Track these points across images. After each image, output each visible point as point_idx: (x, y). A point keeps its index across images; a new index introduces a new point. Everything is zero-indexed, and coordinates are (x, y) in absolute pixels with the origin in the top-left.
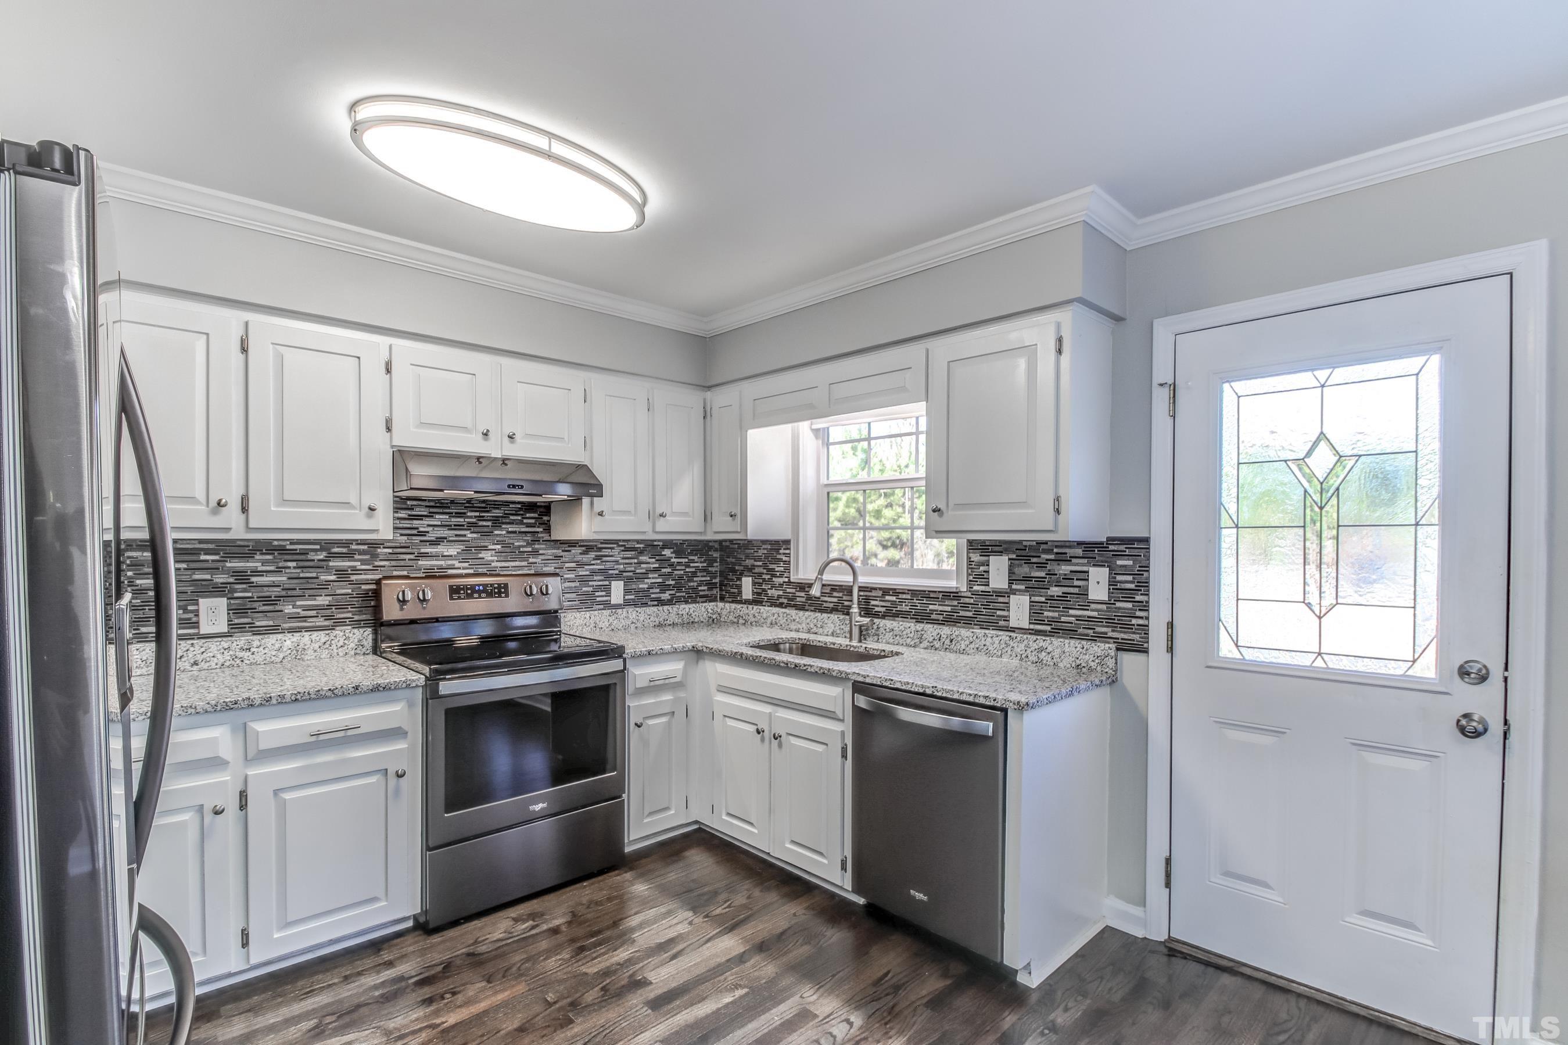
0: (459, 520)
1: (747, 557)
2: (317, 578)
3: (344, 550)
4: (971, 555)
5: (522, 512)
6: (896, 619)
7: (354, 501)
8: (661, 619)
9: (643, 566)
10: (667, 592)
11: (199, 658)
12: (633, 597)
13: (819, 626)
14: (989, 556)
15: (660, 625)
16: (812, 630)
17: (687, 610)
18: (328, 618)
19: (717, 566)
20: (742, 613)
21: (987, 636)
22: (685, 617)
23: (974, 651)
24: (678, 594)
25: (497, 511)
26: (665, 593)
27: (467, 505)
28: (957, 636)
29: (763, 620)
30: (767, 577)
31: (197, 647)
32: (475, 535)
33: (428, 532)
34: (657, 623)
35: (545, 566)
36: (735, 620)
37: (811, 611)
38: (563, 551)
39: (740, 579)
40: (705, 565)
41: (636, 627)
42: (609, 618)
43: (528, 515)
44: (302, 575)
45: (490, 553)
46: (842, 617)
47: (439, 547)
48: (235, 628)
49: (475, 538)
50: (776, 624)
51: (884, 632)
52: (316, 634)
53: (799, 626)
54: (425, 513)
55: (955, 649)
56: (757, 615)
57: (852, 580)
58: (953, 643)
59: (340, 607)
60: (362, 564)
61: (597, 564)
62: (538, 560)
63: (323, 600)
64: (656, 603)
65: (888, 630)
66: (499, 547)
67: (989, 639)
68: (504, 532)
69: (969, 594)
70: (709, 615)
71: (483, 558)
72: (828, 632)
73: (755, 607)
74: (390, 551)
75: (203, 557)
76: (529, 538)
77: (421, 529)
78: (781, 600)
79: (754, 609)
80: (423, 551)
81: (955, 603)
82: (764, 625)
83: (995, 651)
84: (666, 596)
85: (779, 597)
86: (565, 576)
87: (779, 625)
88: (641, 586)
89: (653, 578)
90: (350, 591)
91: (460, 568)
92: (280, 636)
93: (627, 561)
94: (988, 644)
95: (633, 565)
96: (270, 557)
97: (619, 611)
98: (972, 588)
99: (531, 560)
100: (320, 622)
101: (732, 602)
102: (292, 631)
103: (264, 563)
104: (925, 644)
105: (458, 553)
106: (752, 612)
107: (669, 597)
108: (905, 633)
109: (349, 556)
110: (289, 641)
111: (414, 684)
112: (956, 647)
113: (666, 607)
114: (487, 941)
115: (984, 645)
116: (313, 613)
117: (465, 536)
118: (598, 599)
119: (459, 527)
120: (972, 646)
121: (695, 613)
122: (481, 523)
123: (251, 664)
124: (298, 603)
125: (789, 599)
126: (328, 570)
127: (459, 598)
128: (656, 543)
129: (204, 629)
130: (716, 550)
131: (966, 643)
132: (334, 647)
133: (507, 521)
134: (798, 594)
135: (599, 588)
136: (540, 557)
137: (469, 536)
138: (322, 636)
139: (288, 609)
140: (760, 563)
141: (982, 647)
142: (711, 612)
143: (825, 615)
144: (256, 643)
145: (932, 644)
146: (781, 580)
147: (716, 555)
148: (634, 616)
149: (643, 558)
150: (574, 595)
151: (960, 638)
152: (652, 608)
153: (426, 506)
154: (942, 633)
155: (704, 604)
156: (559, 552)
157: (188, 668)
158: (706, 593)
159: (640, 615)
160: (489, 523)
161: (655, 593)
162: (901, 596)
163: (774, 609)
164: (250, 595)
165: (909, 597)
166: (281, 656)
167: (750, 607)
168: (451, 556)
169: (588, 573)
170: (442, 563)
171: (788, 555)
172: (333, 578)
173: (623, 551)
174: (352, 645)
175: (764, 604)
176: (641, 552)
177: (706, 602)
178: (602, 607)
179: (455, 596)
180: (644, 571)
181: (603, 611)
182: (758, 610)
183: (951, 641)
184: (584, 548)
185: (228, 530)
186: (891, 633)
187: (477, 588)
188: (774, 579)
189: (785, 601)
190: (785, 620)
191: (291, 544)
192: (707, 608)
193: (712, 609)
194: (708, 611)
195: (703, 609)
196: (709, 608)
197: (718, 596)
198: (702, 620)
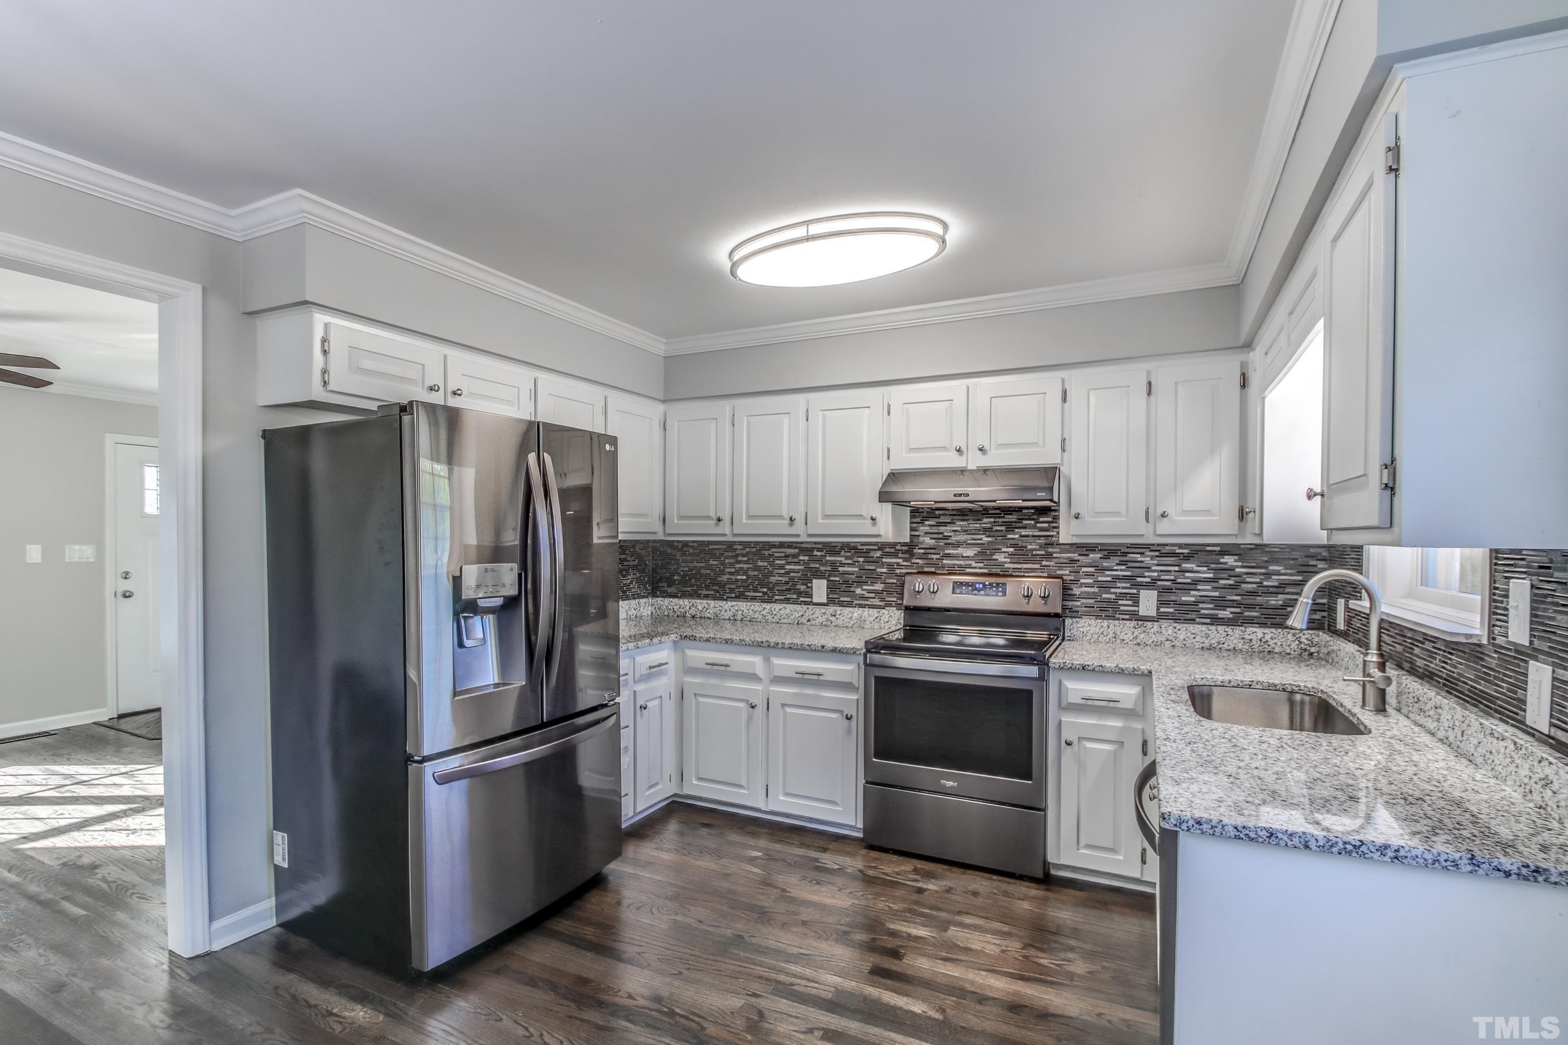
0: (976, 525)
2: (875, 570)
3: (893, 550)
4: (1493, 576)
5: (1035, 517)
7: (864, 514)
8: (1213, 641)
9: (1187, 574)
10: (1228, 609)
11: (811, 617)
12: (1171, 610)
14: (1511, 579)
15: (1211, 648)
17: (1260, 635)
18: (882, 600)
20: (1335, 648)
22: (1256, 644)
24: (1246, 614)
25: (1010, 516)
26: (1225, 610)
27: (983, 512)
31: (810, 610)
32: (990, 539)
33: (951, 536)
34: (1207, 645)
35: (1059, 570)
38: (1080, 555)
41: (1173, 646)
42: (1133, 630)
43: (1041, 519)
44: (866, 568)
45: (1003, 555)
47: (959, 549)
48: (831, 601)
49: (990, 542)
52: (871, 610)
54: (949, 521)
59: (889, 593)
60: (904, 561)
61: (1121, 570)
62: (1052, 563)
63: (879, 587)
64: (1208, 621)
66: (1012, 550)
68: (1017, 536)
69: (1491, 650)
71: (997, 560)
73: (1343, 643)
74: (923, 551)
75: (816, 553)
76: (1042, 541)
77: (946, 534)
79: (1343, 646)
80: (946, 552)
84: (1226, 614)
86: (1082, 581)
88: (1184, 599)
89: (1203, 590)
90: (895, 581)
91: (976, 568)
92: (851, 609)
93: (1163, 568)
95: (1173, 573)
96: (849, 554)
97: (1149, 624)
98: (1494, 639)
99: (1044, 563)
100: (877, 602)
101: (1329, 632)
102: (861, 606)
103: (847, 558)
105: (975, 554)
106: (1344, 650)
107: (1231, 616)
109: (895, 555)
110: (857, 612)
111: (858, 652)
113: (1221, 628)
114: (881, 871)
116: (873, 595)
117: (981, 539)
118: (1122, 608)
119: (977, 531)
121: (1275, 641)
122: (995, 528)
123: (835, 626)
124: (865, 587)
126: (882, 565)
127: (961, 593)
128: (1209, 548)
129: (815, 600)
130: (1322, 559)
132: (882, 621)
133: (1020, 525)
135: (1123, 596)
136: (1054, 560)
137: (984, 539)
138: (874, 612)
139: (858, 591)
142: (1307, 642)
144: (838, 612)
148: (1170, 632)
149: (1186, 566)
150: (1092, 601)
152: (1199, 626)
153: (950, 515)
155: (1293, 631)
156: (1075, 556)
157: (806, 623)
159: (1179, 632)
160: (1003, 528)
161: (1206, 609)
164: (838, 579)
166: (852, 623)
167: (1338, 640)
168: (969, 557)
169: (1109, 579)
170: (962, 562)
172: (884, 570)
173: (1157, 556)
174: (894, 622)
175: (1349, 639)
176: (1187, 558)
178: (1127, 617)
179: (958, 591)
180: (1189, 581)
181: (1125, 622)
182: (1346, 647)
184: (1106, 553)
185: (798, 536)
187: (977, 585)
191: (862, 545)
192: (1297, 636)
193: (1310, 638)
194: (1301, 640)
195: (1290, 636)
196: (1303, 637)
197: (1327, 622)
198: (1288, 651)
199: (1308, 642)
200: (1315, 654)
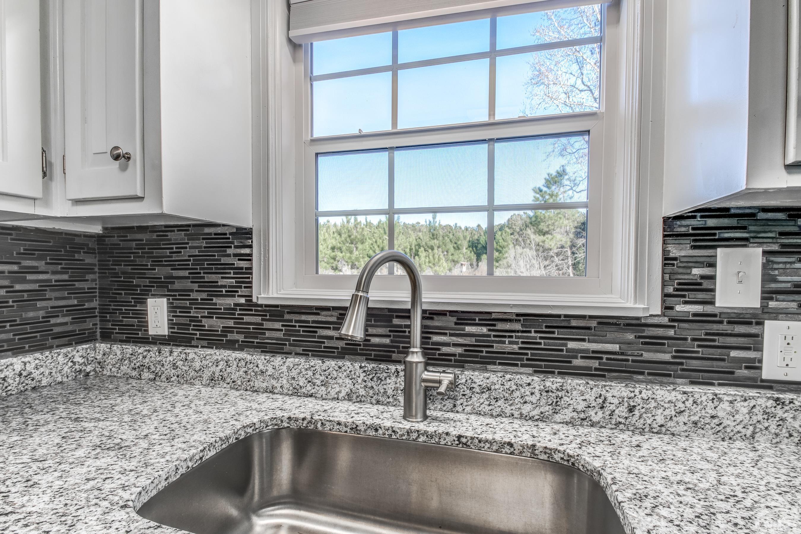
1: (158, 262)
4: (670, 248)
6: (490, 367)
13: (318, 382)
14: (715, 247)
16: (304, 390)
19: (95, 280)
20: (147, 360)
21: (720, 400)
23: (685, 428)
28: (646, 401)
29: (193, 373)
30: (199, 296)
36: (134, 373)
37: (297, 354)
39: (143, 302)
40: (65, 277)
46: (370, 366)
50: (223, 379)
51: (468, 392)
53: (274, 382)
55: (639, 424)
56: (180, 363)
57: (410, 300)
58: (636, 412)
65: (477, 390)
67: (726, 406)
69: (665, 320)
70: (77, 367)
72: (340, 392)
73: (177, 350)
78: (230, 337)
79: (175, 354)
81: (630, 336)
82: (197, 382)
83: (739, 428)
85: (227, 330)
87: (228, 380)
94: (721, 414)
98: (672, 308)
101: (127, 341)
104: (568, 414)
106: (171, 358)
108: (517, 394)
112: (642, 421)
115: (713, 417)
120: (682, 419)
125: (247, 334)
130: (90, 252)
131: (667, 412)
134: (268, 325)
140: (186, 273)
141: (708, 420)
142: (81, 360)
143: (332, 363)
145: (582, 416)
146: (230, 301)
147: (89, 260)
151: (653, 404)
154: (609, 395)
155: (64, 350)
158: (70, 328)
162: (500, 326)
163: (217, 352)
165: (517, 326)
167: (166, 349)
171: (248, 258)
175: (194, 343)
177: (69, 345)
182: (183, 356)
183: (631, 409)
186: (485, 396)
188: (215, 300)
189: (241, 338)
190: (241, 373)
192: (70, 356)
193: (85, 355)
194: (75, 360)
195: (61, 359)
196: (77, 354)
197: (99, 330)
198: (59, 379)
199: (83, 361)
200: (92, 373)
